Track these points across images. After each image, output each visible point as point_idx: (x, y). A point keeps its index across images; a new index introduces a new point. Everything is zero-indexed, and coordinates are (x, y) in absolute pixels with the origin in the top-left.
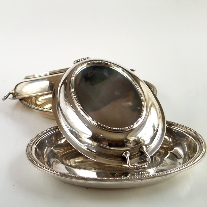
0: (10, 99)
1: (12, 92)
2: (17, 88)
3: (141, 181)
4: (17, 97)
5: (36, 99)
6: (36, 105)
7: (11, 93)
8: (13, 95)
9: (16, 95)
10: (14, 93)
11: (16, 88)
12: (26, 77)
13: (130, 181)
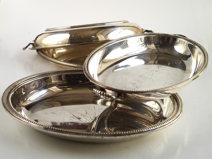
0: (29, 49)
1: (32, 43)
2: (38, 39)
3: (103, 138)
4: (36, 48)
5: (53, 52)
6: (53, 57)
7: (30, 44)
8: (33, 45)
9: (35, 46)
10: (34, 43)
11: (36, 39)
12: (47, 29)
13: (91, 137)
